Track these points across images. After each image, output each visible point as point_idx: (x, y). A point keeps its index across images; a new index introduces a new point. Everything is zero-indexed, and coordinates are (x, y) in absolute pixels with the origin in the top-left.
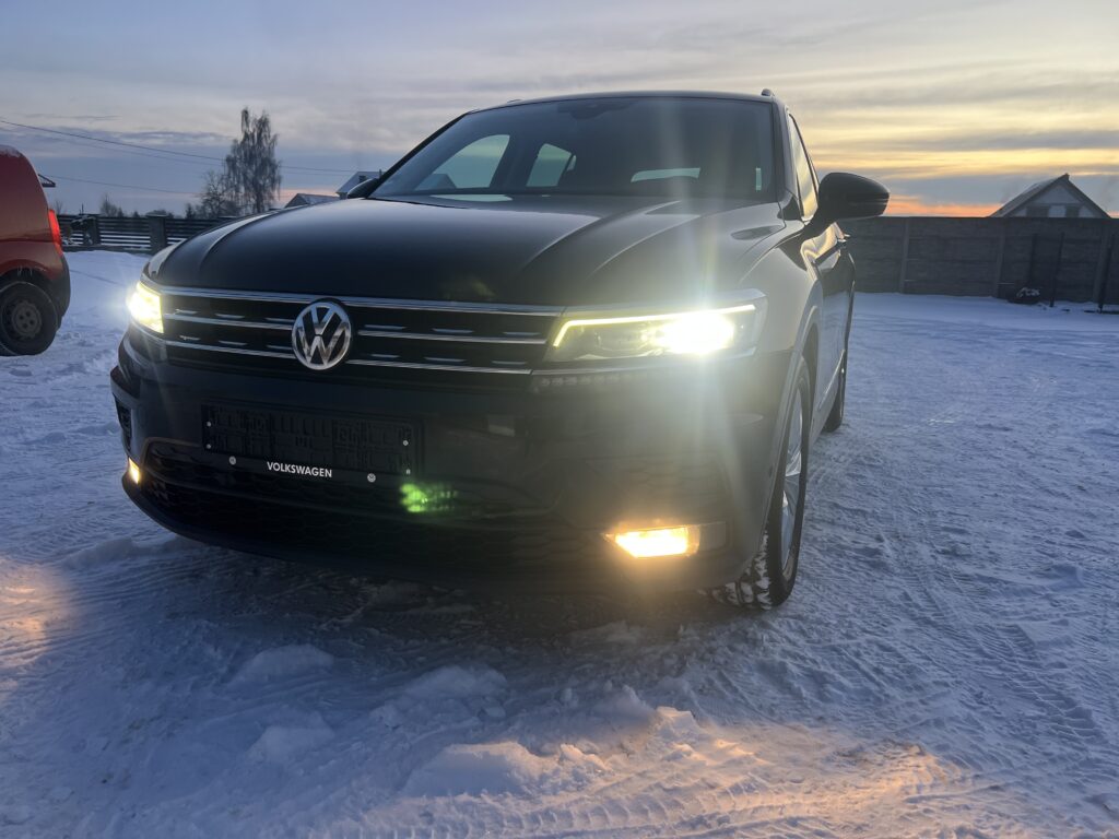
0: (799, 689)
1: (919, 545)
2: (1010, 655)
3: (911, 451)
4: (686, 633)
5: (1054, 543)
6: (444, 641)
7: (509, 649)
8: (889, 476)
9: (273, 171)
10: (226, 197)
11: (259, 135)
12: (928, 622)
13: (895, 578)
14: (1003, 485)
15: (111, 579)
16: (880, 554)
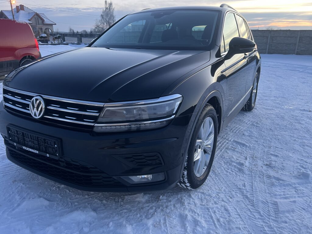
0: (188, 227)
1: (259, 161)
2: (269, 216)
3: (273, 120)
4: (163, 198)
5: (307, 163)
6: (86, 197)
7: (104, 202)
8: (261, 131)
9: (113, 19)
10: (101, 26)
11: (110, 8)
12: (247, 197)
13: (245, 176)
14: (300, 136)
15: (6, 165)
16: (243, 165)
